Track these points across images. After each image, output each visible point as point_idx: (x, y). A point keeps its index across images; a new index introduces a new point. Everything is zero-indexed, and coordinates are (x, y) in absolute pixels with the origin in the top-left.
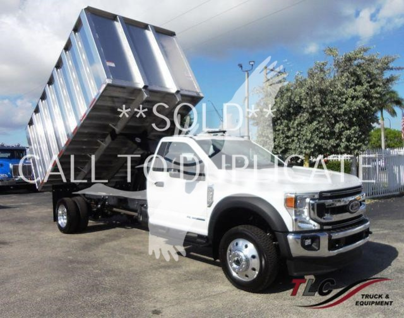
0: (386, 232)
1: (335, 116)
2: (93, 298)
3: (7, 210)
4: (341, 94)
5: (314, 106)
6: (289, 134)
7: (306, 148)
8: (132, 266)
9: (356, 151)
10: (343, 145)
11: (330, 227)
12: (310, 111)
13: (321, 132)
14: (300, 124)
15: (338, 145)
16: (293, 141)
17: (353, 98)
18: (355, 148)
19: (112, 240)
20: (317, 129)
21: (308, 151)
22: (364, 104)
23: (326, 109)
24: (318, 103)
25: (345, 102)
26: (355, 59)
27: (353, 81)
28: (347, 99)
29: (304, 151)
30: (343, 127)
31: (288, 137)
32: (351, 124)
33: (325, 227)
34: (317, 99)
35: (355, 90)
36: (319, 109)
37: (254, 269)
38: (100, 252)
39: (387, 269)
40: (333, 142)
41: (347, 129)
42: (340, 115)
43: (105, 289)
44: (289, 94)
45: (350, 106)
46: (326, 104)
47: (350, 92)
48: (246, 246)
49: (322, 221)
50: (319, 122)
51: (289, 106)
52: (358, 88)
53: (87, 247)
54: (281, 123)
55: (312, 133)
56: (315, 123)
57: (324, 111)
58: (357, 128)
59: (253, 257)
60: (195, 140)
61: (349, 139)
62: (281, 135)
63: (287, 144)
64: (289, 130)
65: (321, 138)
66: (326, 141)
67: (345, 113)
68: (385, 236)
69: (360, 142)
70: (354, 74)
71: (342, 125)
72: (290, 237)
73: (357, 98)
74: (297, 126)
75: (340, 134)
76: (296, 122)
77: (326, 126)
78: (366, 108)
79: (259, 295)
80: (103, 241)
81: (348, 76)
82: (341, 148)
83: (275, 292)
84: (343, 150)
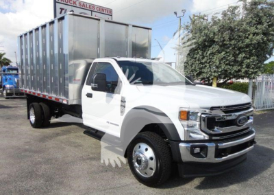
0: (269, 137)
1: (240, 48)
2: (24, 183)
3: (6, 110)
4: (245, 31)
5: (224, 40)
6: (203, 61)
7: (215, 72)
8: (68, 156)
9: (253, 75)
10: (243, 70)
11: (218, 138)
12: (221, 44)
13: (227, 60)
14: (212, 54)
15: (240, 71)
16: (206, 66)
17: (254, 34)
18: (252, 73)
19: (64, 134)
20: (224, 57)
21: (216, 74)
22: (263, 39)
23: (233, 42)
24: (227, 38)
25: (248, 38)
26: (260, 3)
27: (256, 21)
28: (249, 35)
29: (213, 74)
30: (244, 57)
31: (202, 63)
32: (251, 55)
33: (214, 138)
34: (226, 35)
35: (257, 28)
36: (228, 43)
37: (151, 169)
38: (50, 144)
39: (267, 171)
40: (235, 68)
41: (248, 58)
42: (243, 48)
43: (37, 175)
44: (206, 31)
45: (251, 40)
46: (233, 39)
47: (253, 29)
48: (147, 150)
49: (212, 132)
50: (227, 52)
51: (205, 40)
52: (259, 26)
53: (43, 139)
54: (198, 53)
55: (220, 60)
56: (223, 53)
57: (231, 44)
58: (256, 58)
59: (151, 159)
60: (116, 60)
61: (248, 66)
62: (197, 62)
63: (201, 69)
64: (203, 58)
65: (226, 65)
66: (230, 67)
67: (247, 46)
68: (268, 141)
69: (257, 68)
70: (257, 16)
71: (244, 55)
72: (182, 145)
73: (258, 34)
74: (210, 55)
75: (242, 62)
76: (209, 52)
77: (231, 55)
78: (264, 42)
79: (155, 189)
80: (58, 135)
81: (252, 17)
82: (242, 73)
83: (168, 187)
84: (243, 74)
